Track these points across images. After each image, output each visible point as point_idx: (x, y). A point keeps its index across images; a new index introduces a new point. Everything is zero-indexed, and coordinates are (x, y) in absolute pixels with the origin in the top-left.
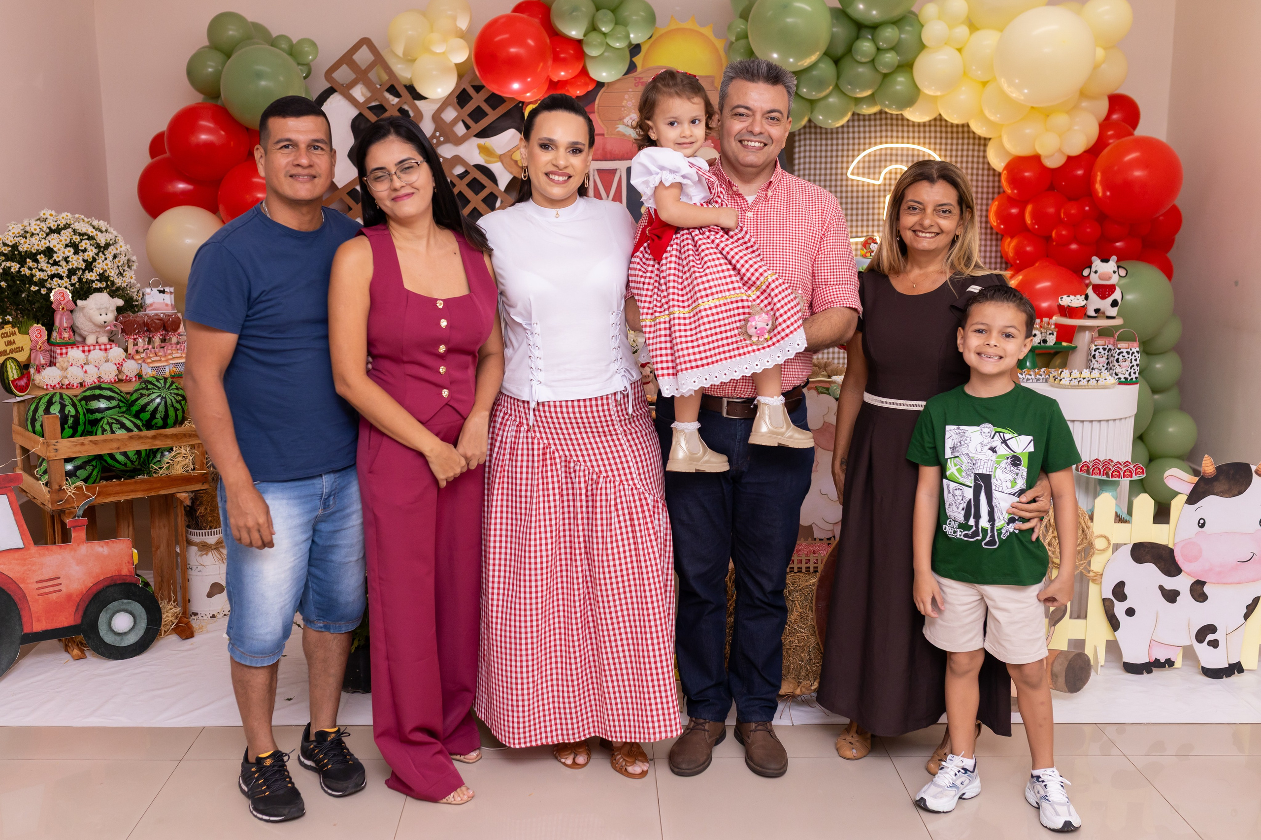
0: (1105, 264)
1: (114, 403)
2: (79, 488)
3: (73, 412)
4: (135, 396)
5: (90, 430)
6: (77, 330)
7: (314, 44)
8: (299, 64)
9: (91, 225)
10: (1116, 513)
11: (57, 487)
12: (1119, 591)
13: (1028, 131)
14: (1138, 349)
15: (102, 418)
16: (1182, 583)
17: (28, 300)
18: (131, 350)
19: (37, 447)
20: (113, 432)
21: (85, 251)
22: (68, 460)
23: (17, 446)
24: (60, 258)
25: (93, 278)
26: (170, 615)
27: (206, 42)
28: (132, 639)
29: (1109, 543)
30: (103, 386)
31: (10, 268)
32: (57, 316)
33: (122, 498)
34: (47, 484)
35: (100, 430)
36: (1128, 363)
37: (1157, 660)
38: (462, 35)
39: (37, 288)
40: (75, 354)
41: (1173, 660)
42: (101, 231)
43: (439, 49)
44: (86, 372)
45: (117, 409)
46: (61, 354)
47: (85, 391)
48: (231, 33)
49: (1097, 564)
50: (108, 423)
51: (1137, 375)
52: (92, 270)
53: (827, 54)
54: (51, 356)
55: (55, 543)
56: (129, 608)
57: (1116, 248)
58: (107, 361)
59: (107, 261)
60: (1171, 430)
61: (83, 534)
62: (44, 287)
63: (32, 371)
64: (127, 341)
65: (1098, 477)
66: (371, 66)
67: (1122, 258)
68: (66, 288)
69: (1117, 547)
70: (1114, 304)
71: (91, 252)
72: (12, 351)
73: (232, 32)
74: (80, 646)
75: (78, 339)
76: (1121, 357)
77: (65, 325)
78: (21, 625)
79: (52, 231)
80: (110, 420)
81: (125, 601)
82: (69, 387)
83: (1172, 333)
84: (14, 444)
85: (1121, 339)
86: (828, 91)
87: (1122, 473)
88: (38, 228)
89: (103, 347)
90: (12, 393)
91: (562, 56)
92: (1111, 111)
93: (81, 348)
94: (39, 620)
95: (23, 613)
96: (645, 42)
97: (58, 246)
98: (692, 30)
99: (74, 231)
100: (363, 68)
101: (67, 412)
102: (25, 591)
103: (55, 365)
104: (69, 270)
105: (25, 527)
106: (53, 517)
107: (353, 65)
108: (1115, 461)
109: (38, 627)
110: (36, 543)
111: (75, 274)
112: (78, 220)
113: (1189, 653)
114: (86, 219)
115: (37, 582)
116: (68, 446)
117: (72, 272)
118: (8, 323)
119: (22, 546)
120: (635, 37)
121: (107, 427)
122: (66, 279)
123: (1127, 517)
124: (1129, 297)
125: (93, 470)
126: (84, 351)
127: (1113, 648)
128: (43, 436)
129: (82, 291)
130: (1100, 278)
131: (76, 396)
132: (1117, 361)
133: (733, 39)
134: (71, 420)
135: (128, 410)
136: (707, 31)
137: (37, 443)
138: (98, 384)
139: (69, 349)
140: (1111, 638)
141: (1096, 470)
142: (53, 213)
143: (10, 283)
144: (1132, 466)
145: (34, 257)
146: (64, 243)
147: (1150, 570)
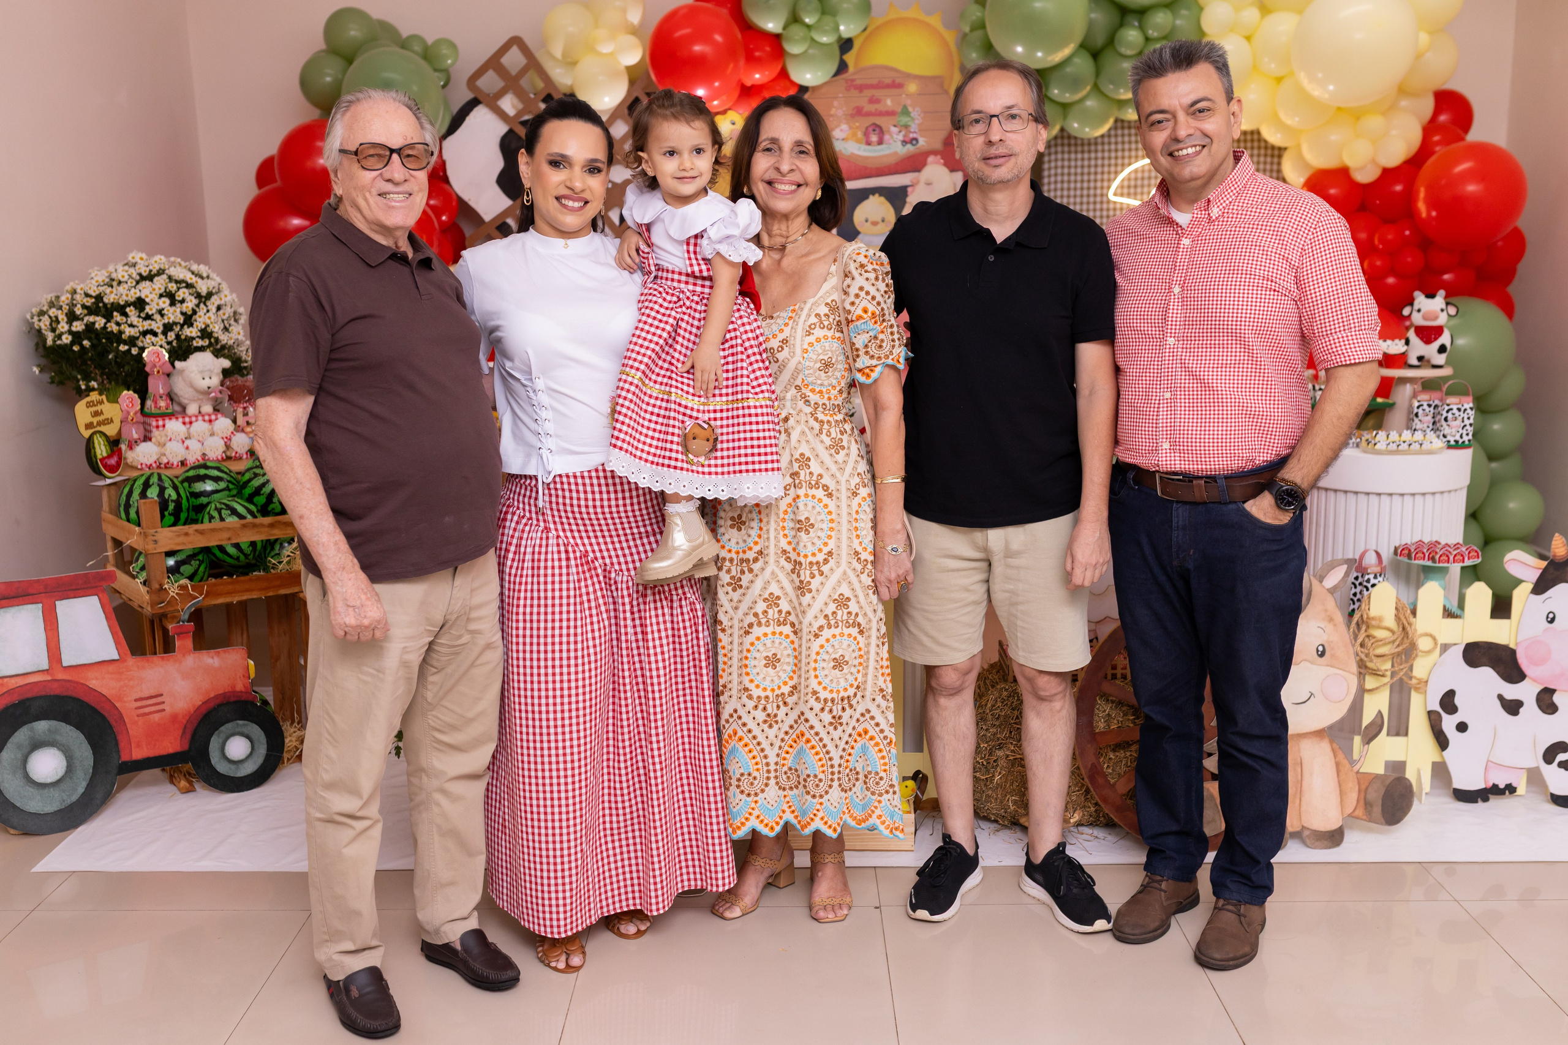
0: (1430, 301)
1: (223, 485)
2: (183, 587)
3: (174, 496)
4: (247, 476)
5: (194, 517)
6: (176, 398)
7: (453, 46)
8: (436, 70)
9: (189, 270)
10: (1444, 607)
11: (157, 586)
12: (1448, 702)
13: (1333, 138)
14: (1471, 405)
15: (209, 503)
16: (1526, 692)
17: (116, 362)
18: (241, 421)
19: (133, 538)
20: (222, 519)
21: (183, 301)
22: (170, 554)
23: (108, 538)
24: (154, 311)
25: (194, 335)
26: (294, 739)
27: (322, 46)
28: (249, 769)
29: (1436, 644)
30: (209, 464)
31: (94, 323)
32: (151, 382)
33: (235, 599)
34: (145, 583)
35: (206, 518)
36: (1458, 422)
37: (1495, 786)
38: (634, 31)
39: (126, 347)
40: (174, 426)
41: (1514, 785)
42: (202, 278)
43: (606, 49)
44: (187, 448)
45: (227, 492)
46: (157, 427)
47: (187, 471)
48: (352, 33)
49: (1420, 668)
50: (216, 509)
51: (1470, 437)
52: (191, 325)
53: (1083, 46)
54: (145, 429)
55: (155, 653)
56: (245, 730)
57: (1444, 281)
58: (212, 434)
59: (210, 314)
60: (1512, 505)
61: (189, 643)
62: (135, 345)
63: (123, 447)
64: (235, 411)
65: (1421, 562)
66: (523, 71)
67: (1451, 295)
68: (161, 346)
69: (1445, 648)
70: (1442, 349)
71: (191, 303)
72: (99, 424)
73: (354, 32)
74: (188, 775)
75: (177, 408)
76: (1450, 415)
77: (161, 391)
78: (118, 752)
79: (143, 278)
80: (218, 506)
81: (241, 722)
82: (168, 466)
83: (1513, 385)
84: (105, 535)
85: (1451, 392)
86: (1084, 92)
87: (1451, 558)
88: (126, 274)
89: (207, 418)
90: (100, 473)
91: (757, 54)
92: (1437, 111)
93: (181, 420)
94: (138, 746)
95: (119, 738)
96: (858, 36)
97: (151, 296)
98: (915, 20)
99: (170, 278)
100: (514, 72)
101: (166, 496)
102: (122, 711)
103: (150, 440)
104: (165, 325)
105: (121, 634)
106: (152, 622)
107: (501, 71)
108: (1443, 543)
109: (138, 754)
110: (133, 653)
111: (171, 330)
112: (173, 264)
113: (1535, 777)
114: (183, 263)
115: (136, 700)
116: (169, 537)
117: (167, 328)
118: (93, 389)
119: (116, 657)
120: (846, 29)
121: (215, 514)
122: (161, 336)
123: (1459, 612)
124: (1460, 342)
125: (199, 566)
126: (184, 423)
127: (1440, 771)
128: (139, 525)
129: (181, 351)
130: (1425, 318)
131: (177, 477)
132: (1446, 419)
133: (967, 29)
134: (171, 506)
135: (239, 494)
136: (935, 21)
137: (132, 533)
138: (202, 462)
139: (167, 421)
140: (1438, 759)
141: (1421, 555)
142: (144, 256)
143: (95, 341)
144: (1464, 549)
145: (122, 309)
146: (158, 292)
147: (1487, 674)
